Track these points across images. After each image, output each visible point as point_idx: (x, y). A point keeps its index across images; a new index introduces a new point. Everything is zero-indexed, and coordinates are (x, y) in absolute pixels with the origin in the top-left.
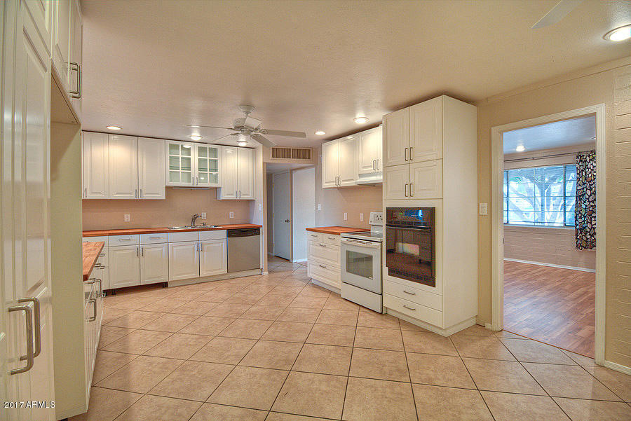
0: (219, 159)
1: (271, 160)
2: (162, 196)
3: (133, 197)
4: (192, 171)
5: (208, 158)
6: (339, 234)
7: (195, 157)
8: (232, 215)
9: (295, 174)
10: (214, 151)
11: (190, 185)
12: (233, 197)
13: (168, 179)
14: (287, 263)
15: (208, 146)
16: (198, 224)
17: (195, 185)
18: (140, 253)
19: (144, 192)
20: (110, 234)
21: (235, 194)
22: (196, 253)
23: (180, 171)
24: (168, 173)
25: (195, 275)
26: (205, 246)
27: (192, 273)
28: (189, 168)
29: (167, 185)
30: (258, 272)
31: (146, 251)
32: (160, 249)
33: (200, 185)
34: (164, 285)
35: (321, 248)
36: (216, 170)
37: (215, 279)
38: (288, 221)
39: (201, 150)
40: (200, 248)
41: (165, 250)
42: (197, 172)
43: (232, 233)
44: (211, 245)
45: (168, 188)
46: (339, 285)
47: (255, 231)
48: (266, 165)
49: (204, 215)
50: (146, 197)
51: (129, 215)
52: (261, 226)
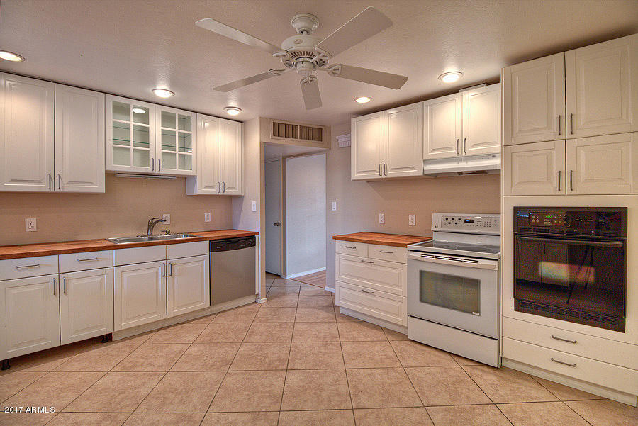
0: (193, 132)
1: (271, 139)
2: (99, 187)
3: (44, 187)
4: (151, 149)
5: (177, 130)
6: (404, 246)
7: (155, 127)
8: (207, 217)
9: (290, 162)
10: (184, 122)
11: (148, 170)
12: (214, 191)
13: (110, 160)
14: (277, 280)
15: (177, 112)
16: (158, 232)
17: (156, 172)
18: (58, 288)
19: (64, 180)
21: (216, 186)
22: (161, 281)
23: (132, 147)
24: (110, 150)
25: (165, 317)
26: (176, 268)
27: (156, 313)
28: (146, 144)
29: (109, 168)
31: (71, 285)
32: (98, 279)
33: (165, 171)
34: (106, 339)
35: (364, 265)
37: (191, 317)
38: (277, 224)
39: (167, 119)
40: (168, 272)
41: (107, 278)
42: (159, 150)
43: (217, 245)
44: (185, 266)
45: (110, 175)
46: (402, 319)
47: (249, 240)
48: (265, 146)
49: (167, 218)
50: (68, 188)
51: (34, 220)
52: (258, 233)
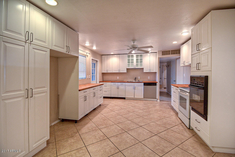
0: (143, 58)
2: (125, 71)
3: (118, 72)
5: (139, 58)
6: (178, 87)
7: (135, 59)
8: (149, 78)
9: (177, 61)
10: (141, 56)
11: (133, 68)
12: (148, 71)
13: (127, 66)
15: (139, 54)
16: (137, 80)
18: (118, 88)
19: (121, 70)
20: (111, 82)
22: (133, 90)
24: (127, 64)
25: (133, 97)
26: (136, 88)
28: (133, 62)
30: (156, 100)
31: (120, 88)
32: (123, 87)
33: (136, 67)
34: (124, 98)
35: (174, 93)
36: (142, 62)
37: (140, 99)
38: (175, 81)
39: (137, 56)
40: (134, 89)
41: (124, 87)
42: (136, 63)
43: (145, 84)
44: (139, 88)
45: (127, 69)
46: (178, 110)
47: (155, 84)
49: (139, 78)
50: (121, 72)
52: (157, 82)
